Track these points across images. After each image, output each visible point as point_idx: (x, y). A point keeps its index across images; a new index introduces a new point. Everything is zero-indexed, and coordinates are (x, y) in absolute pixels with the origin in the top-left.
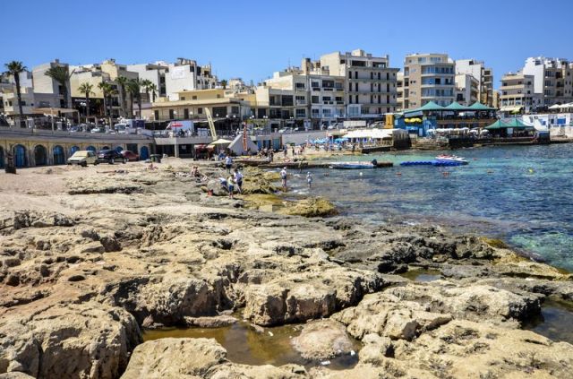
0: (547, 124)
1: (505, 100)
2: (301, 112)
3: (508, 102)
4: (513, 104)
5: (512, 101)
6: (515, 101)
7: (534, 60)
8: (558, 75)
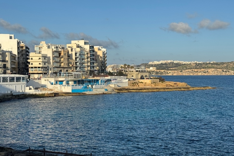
0: (54, 84)
3: (34, 69)
4: (36, 70)
5: (36, 69)
6: (38, 69)
7: (47, 45)
8: (60, 54)
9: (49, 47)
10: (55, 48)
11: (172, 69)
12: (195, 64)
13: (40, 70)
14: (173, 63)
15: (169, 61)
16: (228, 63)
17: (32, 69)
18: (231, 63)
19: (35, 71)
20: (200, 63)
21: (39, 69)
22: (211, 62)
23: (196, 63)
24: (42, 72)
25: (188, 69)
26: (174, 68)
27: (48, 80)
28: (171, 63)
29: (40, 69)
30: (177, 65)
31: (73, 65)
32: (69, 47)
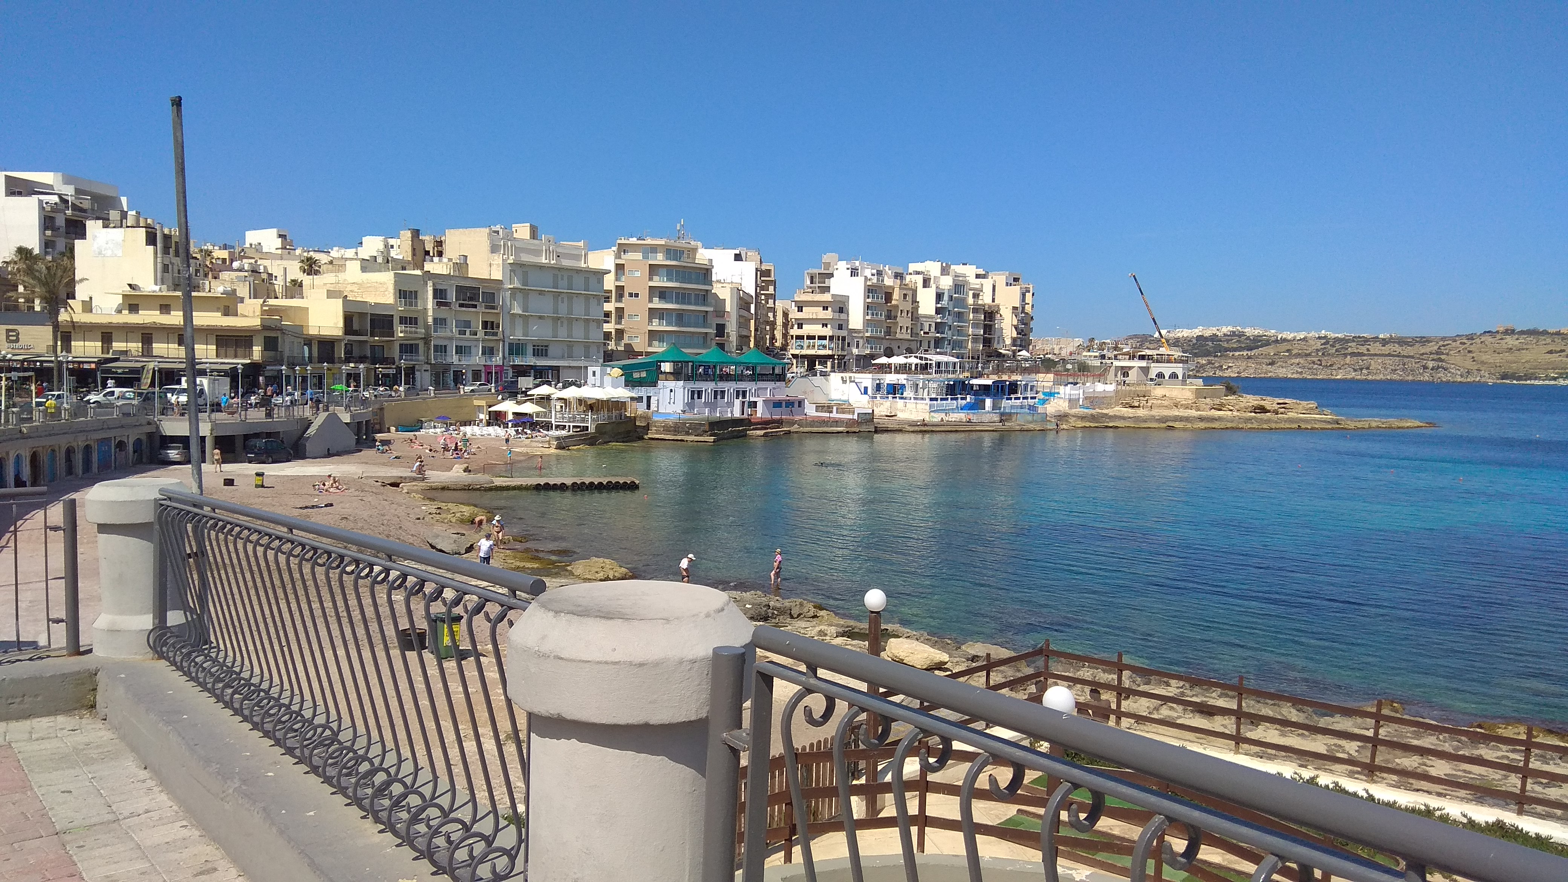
0: (870, 391)
1: (799, 337)
2: (408, 348)
3: (806, 342)
4: (814, 346)
5: (811, 341)
6: (817, 342)
7: (849, 266)
8: (888, 297)
9: (854, 272)
10: (873, 275)
11: (1237, 354)
12: (1323, 341)
13: (824, 347)
14: (1241, 335)
15: (1226, 330)
16: (1443, 339)
17: (799, 342)
18: (1455, 341)
19: (808, 347)
20: (1339, 336)
21: (821, 342)
22: (1381, 336)
23: (1325, 337)
24: (830, 352)
25: (1298, 355)
26: (1245, 353)
27: (850, 377)
28: (1233, 334)
29: (826, 342)
30: (1257, 343)
31: (928, 333)
32: (918, 273)
